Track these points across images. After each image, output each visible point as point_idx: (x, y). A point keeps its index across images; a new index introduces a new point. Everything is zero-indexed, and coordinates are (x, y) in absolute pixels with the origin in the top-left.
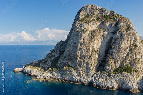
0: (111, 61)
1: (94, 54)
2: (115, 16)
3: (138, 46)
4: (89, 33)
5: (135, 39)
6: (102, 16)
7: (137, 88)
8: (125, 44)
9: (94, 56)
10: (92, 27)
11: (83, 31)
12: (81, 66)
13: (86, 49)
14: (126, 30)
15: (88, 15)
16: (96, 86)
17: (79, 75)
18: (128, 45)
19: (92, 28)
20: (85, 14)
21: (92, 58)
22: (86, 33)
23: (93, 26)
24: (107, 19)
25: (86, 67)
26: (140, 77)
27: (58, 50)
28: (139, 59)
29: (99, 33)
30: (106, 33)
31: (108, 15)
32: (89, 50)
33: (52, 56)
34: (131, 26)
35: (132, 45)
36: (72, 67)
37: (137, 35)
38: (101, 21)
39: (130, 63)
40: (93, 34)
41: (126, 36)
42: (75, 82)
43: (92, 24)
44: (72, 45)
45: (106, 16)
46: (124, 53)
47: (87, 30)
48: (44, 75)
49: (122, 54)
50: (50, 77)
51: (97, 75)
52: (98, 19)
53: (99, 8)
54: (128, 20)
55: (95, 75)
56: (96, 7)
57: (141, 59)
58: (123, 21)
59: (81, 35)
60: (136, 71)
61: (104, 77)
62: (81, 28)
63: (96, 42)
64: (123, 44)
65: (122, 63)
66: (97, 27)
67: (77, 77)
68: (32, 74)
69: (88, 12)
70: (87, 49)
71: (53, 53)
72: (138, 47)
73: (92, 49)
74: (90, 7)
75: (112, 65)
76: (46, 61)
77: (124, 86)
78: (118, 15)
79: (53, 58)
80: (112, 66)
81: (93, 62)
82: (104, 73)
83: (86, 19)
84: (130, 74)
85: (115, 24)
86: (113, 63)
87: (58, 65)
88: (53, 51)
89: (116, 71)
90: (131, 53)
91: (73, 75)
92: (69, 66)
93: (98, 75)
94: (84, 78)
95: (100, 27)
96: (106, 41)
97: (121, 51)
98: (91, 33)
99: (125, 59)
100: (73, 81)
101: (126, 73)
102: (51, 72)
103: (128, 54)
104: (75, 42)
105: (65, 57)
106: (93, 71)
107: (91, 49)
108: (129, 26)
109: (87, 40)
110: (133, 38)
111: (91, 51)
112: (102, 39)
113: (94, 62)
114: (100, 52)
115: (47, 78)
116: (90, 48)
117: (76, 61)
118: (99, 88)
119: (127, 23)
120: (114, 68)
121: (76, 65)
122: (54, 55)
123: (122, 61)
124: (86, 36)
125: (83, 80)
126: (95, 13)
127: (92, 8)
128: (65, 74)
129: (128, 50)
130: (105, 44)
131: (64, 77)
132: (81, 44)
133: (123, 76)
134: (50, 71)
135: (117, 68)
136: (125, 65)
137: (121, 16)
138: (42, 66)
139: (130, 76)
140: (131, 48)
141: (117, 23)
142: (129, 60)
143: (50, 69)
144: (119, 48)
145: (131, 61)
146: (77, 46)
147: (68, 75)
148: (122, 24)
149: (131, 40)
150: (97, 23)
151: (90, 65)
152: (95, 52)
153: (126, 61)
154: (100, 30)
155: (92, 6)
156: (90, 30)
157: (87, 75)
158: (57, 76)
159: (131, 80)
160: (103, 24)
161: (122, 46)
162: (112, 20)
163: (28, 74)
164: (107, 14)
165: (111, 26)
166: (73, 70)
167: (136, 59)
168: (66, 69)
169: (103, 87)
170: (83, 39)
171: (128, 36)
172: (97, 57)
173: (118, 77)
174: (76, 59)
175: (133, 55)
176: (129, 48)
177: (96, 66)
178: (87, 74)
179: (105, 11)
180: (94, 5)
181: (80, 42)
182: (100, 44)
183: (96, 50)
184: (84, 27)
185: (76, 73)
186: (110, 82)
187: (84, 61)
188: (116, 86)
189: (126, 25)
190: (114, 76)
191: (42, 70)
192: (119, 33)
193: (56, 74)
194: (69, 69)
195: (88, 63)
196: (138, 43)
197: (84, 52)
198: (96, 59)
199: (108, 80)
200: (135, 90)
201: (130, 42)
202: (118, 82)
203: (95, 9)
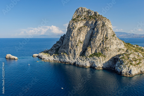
0: (89, 49)
1: (80, 44)
2: (97, 16)
5: (107, 33)
6: (88, 16)
7: (101, 67)
8: (99, 37)
9: (80, 45)
11: (74, 28)
12: (71, 53)
13: (74, 41)
14: (101, 27)
15: (78, 16)
16: (77, 65)
18: (102, 38)
19: (80, 25)
21: (78, 47)
22: (75, 29)
23: (80, 24)
24: (90, 19)
25: (74, 53)
26: (106, 60)
27: (61, 42)
28: (108, 48)
29: (84, 29)
30: (89, 29)
31: (92, 15)
32: (77, 41)
33: (56, 46)
34: (106, 24)
35: (104, 38)
36: (66, 53)
37: (108, 30)
38: (86, 20)
39: (101, 51)
40: (80, 29)
41: (100, 31)
42: (66, 62)
43: (80, 23)
44: (67, 38)
45: (91, 16)
47: (76, 27)
48: (49, 58)
49: (97, 44)
50: (53, 59)
51: (80, 58)
52: (85, 19)
53: (87, 10)
54: (104, 19)
55: (79, 58)
56: (85, 10)
57: (109, 48)
58: (101, 20)
59: (72, 31)
60: (104, 56)
61: (83, 59)
62: (72, 26)
63: (82, 35)
64: (98, 37)
66: (83, 25)
67: (67, 60)
68: (43, 58)
69: (79, 13)
70: (75, 41)
71: (58, 44)
72: (108, 40)
73: (79, 41)
74: (80, 9)
75: (89, 52)
76: (52, 49)
77: (93, 66)
78: (99, 15)
81: (79, 49)
82: (83, 57)
83: (77, 19)
84: (98, 57)
85: (95, 22)
86: (90, 50)
87: (59, 52)
88: (58, 42)
89: (91, 56)
90: (103, 43)
91: (66, 58)
92: (65, 52)
94: (72, 60)
95: (85, 25)
96: (89, 35)
97: (96, 42)
98: (79, 29)
99: (98, 48)
101: (96, 57)
103: (100, 44)
105: (63, 47)
106: (78, 56)
107: (78, 40)
108: (104, 23)
109: (76, 34)
110: (106, 33)
111: (78, 42)
112: (86, 34)
113: (79, 50)
114: (85, 43)
115: (50, 60)
118: (78, 66)
120: (91, 54)
121: (68, 52)
123: (96, 49)
124: (75, 31)
125: (70, 61)
126: (84, 14)
127: (82, 11)
128: (61, 58)
129: (101, 41)
130: (89, 37)
131: (61, 60)
133: (94, 59)
134: (54, 56)
135: (93, 54)
136: (97, 51)
137: (101, 16)
138: (50, 52)
139: (98, 59)
140: (103, 40)
142: (101, 49)
143: (54, 54)
144: (95, 40)
145: (102, 49)
146: (69, 39)
147: (63, 58)
148: (99, 22)
149: (104, 34)
150: (83, 22)
151: (76, 51)
152: (81, 43)
153: (99, 49)
154: (85, 27)
155: (82, 9)
156: (79, 27)
157: (74, 58)
159: (98, 62)
160: (87, 23)
161: (97, 38)
162: (94, 19)
163: (40, 58)
164: (91, 15)
165: (92, 24)
166: (66, 55)
167: (106, 47)
168: (62, 55)
169: (80, 66)
170: (73, 34)
171: (102, 31)
172: (82, 46)
173: (91, 59)
174: (69, 48)
175: (104, 45)
176: (101, 40)
177: (81, 52)
179: (90, 12)
181: (71, 36)
182: (84, 37)
183: (81, 41)
184: (74, 25)
185: (68, 57)
186: (85, 63)
187: (73, 49)
188: (88, 65)
189: (102, 23)
190: (89, 59)
191: (49, 55)
192: (96, 29)
193: (56, 58)
194: (64, 54)
195: (75, 51)
196: (109, 36)
197: (73, 43)
198: (81, 48)
199: (84, 62)
200: (99, 67)
201: (103, 36)
202: (91, 63)
203: (84, 11)
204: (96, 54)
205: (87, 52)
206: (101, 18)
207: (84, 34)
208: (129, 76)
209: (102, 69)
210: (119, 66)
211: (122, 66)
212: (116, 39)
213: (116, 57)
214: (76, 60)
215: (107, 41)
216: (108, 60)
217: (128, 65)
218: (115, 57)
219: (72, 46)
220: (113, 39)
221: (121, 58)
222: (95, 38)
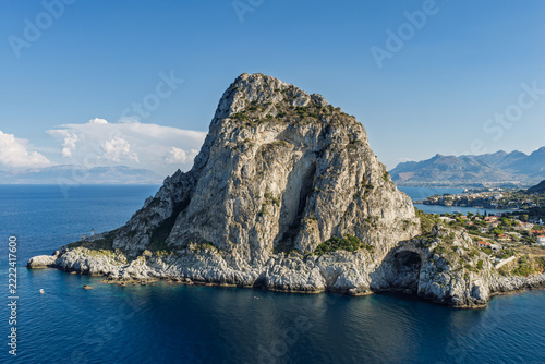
0: (312, 225)
1: (270, 208)
2: (324, 111)
3: (376, 188)
4: (258, 152)
5: (368, 170)
6: (292, 107)
7: (367, 285)
8: (345, 181)
9: (271, 212)
10: (265, 136)
11: (242, 146)
12: (235, 241)
13: (249, 197)
14: (348, 147)
15: (253, 103)
16: (275, 287)
17: (232, 263)
18: (352, 185)
19: (264, 138)
20: (246, 101)
21: (266, 218)
22: (249, 153)
23: (266, 134)
24: (302, 117)
25: (250, 242)
26: (376, 261)
27: (169, 200)
28: (377, 218)
29: (283, 153)
30: (300, 153)
31: (305, 105)
32: (258, 198)
33: (152, 218)
34: (360, 137)
35: (360, 185)
36: (211, 244)
37: (372, 160)
38: (288, 121)
39: (355, 228)
40: (267, 153)
41: (346, 161)
42: (219, 281)
43: (266, 129)
44: (211, 184)
45: (301, 109)
46: (341, 205)
47: (251, 146)
48: (130, 269)
49: (338, 206)
50: (149, 274)
51: (277, 261)
52: (280, 115)
53: (283, 86)
54: (352, 122)
55: (273, 261)
56: (276, 84)
57: (380, 220)
58: (342, 123)
59: (237, 158)
60: (367, 248)
61: (294, 264)
62: (235, 138)
63: (275, 175)
64: (339, 181)
65: (336, 230)
66: (277, 138)
67: (225, 270)
68: (94, 270)
69: (255, 94)
70: (252, 196)
71: (155, 209)
72: (374, 191)
73: (266, 196)
74: (259, 81)
75: (314, 235)
76: (135, 232)
77: (339, 283)
78: (330, 107)
79: (155, 222)
80: (312, 237)
81: (268, 228)
82: (295, 255)
83: (248, 114)
84: (354, 253)
85: (322, 131)
86: (316, 229)
87: (172, 240)
88: (154, 202)
89: (322, 249)
90: (359, 204)
91: (216, 265)
92: (204, 241)
93: (279, 260)
94: (244, 270)
95: (285, 138)
96: (300, 174)
97: (334, 200)
98: (263, 153)
99: (344, 218)
100: (215, 281)
101: (344, 252)
102: (150, 261)
103: (350, 207)
104: (220, 175)
105: (191, 218)
106: (266, 253)
107: (262, 194)
108: (355, 137)
109: (251, 170)
110: (364, 167)
111: (262, 200)
112: (291, 169)
113: (270, 229)
114: (286, 202)
115: (139, 276)
116: (258, 193)
117: (224, 227)
118: (280, 290)
119: (351, 130)
120: (319, 242)
121: (223, 239)
122: (158, 214)
123: (336, 224)
124: (248, 160)
125: (240, 275)
126: (274, 100)
127: (264, 86)
128: (194, 263)
129: (350, 196)
130: (298, 181)
131: (190, 273)
132: (237, 182)
133: (338, 260)
134: (147, 258)
135: (326, 243)
136: (343, 233)
137: (338, 109)
138: (121, 245)
139: (353, 257)
140: (359, 193)
141: (327, 130)
142: (353, 222)
143: (147, 253)
144: (331, 192)
145: (358, 224)
146: (226, 187)
147: (202, 265)
148: (338, 131)
149: (358, 172)
150: (278, 126)
151: (260, 235)
152: (274, 202)
153: (346, 225)
155: (265, 79)
156: (260, 144)
157: (251, 263)
158: (169, 270)
159: (354, 267)
160: (292, 129)
161: (338, 186)
162: (315, 120)
163: (79, 271)
164: (302, 103)
165: (311, 135)
166: (214, 252)
167: (369, 218)
168: (195, 251)
169: (289, 289)
170: (242, 170)
171: (352, 162)
172: (277, 214)
173: (327, 262)
174: (223, 222)
175: (362, 209)
176: (352, 193)
177: (275, 239)
178: (252, 260)
179: (298, 95)
180: (271, 76)
181: (234, 177)
182: (285, 180)
183: (275, 196)
184: (243, 137)
185: (224, 258)
186: (307, 276)
187: (244, 226)
188: (320, 284)
189: (349, 135)
190: (317, 260)
191: (123, 257)
192: (331, 154)
193: (165, 266)
194: (202, 249)
195: (253, 232)
196: (375, 179)
197: (244, 203)
198: (276, 222)
199: (302, 271)
200: (362, 288)
201: (357, 178)
202: (326, 274)
203: (272, 87)
204: (335, 243)
205: (307, 236)
206: (343, 119)
207: (282, 170)
208: (475, 307)
209: (371, 292)
210: (432, 278)
211: (447, 277)
212: (394, 190)
213: (401, 249)
214: (261, 269)
215: (371, 197)
216: (381, 260)
217: (464, 271)
218: (397, 248)
219: (242, 216)
220: (387, 189)
221: (434, 251)
222: (331, 185)
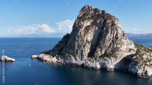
0: (98, 49)
1: (87, 44)
2: (105, 15)
3: (119, 38)
4: (85, 28)
6: (96, 14)
7: (113, 68)
8: (109, 36)
10: (87, 23)
11: (80, 26)
12: (77, 53)
13: (81, 41)
14: (111, 26)
15: (85, 14)
17: (76, 59)
20: (83, 13)
21: (86, 47)
22: (82, 28)
24: (98, 17)
25: (81, 54)
26: (117, 61)
27: (64, 42)
28: (119, 48)
29: (92, 28)
30: (97, 28)
31: (100, 13)
32: (84, 41)
33: (59, 46)
34: (115, 23)
35: (114, 38)
36: (71, 54)
37: (119, 30)
38: (94, 19)
39: (112, 51)
40: (87, 28)
41: (110, 30)
42: (73, 64)
43: (87, 21)
44: (72, 37)
45: (98, 15)
46: (108, 44)
47: (83, 26)
48: (52, 60)
49: (107, 44)
50: (57, 61)
51: (88, 59)
52: (92, 17)
53: (94, 8)
54: (113, 18)
55: (87, 59)
57: (120, 48)
58: (110, 19)
59: (79, 30)
60: (115, 57)
61: (92, 61)
62: (79, 24)
63: (89, 35)
64: (107, 36)
65: (106, 51)
66: (91, 24)
67: (74, 61)
68: (44, 59)
69: (85, 11)
71: (60, 44)
72: (119, 39)
73: (86, 41)
74: (87, 7)
76: (55, 50)
77: (104, 67)
78: (107, 14)
79: (60, 48)
80: (98, 53)
81: (86, 50)
82: (92, 58)
83: (83, 17)
84: (110, 58)
86: (100, 51)
87: (63, 52)
88: (60, 42)
89: (101, 57)
90: (113, 43)
91: (72, 60)
94: (79, 62)
95: (93, 24)
96: (97, 34)
97: (105, 42)
99: (108, 48)
100: (71, 64)
101: (106, 58)
103: (111, 44)
104: (74, 35)
105: (67, 47)
106: (85, 57)
107: (85, 40)
108: (114, 22)
109: (82, 33)
110: (116, 32)
111: (85, 42)
112: (94, 33)
113: (87, 50)
114: (93, 43)
115: (54, 62)
116: (84, 40)
117: (75, 49)
118: (87, 68)
119: (112, 21)
120: (100, 54)
121: (74, 53)
122: (61, 46)
123: (106, 49)
124: (82, 30)
125: (78, 63)
126: (91, 13)
127: (88, 9)
128: (67, 59)
130: (96, 36)
131: (66, 61)
132: (78, 37)
133: (104, 60)
134: (57, 57)
135: (102, 55)
136: (108, 52)
137: (110, 14)
138: (52, 53)
139: (109, 60)
140: (114, 40)
141: (105, 21)
142: (111, 49)
143: (57, 56)
144: (105, 40)
145: (113, 49)
146: (76, 38)
147: (69, 59)
148: (108, 21)
149: (114, 34)
150: (91, 20)
151: (84, 52)
152: (88, 43)
153: (109, 50)
154: (92, 26)
155: (88, 6)
156: (86, 26)
157: (81, 60)
158: (61, 60)
159: (109, 63)
160: (95, 21)
161: (107, 38)
162: (102, 18)
163: (41, 59)
164: (99, 13)
165: (100, 22)
166: (72, 56)
167: (116, 48)
168: (67, 56)
169: (90, 67)
170: (80, 33)
171: (112, 30)
172: (89, 46)
173: (101, 61)
175: (114, 45)
176: (111, 40)
177: (88, 53)
178: (82, 59)
179: (98, 11)
181: (78, 35)
182: (92, 36)
183: (89, 41)
184: (81, 24)
185: (74, 58)
186: (95, 64)
187: (80, 49)
188: (99, 67)
190: (99, 60)
191: (51, 56)
192: (105, 28)
193: (60, 59)
194: (69, 55)
195: (82, 51)
196: (119, 36)
197: (80, 43)
198: (89, 48)
199: (94, 63)
200: (111, 69)
201: (113, 35)
202: (101, 64)
203: (90, 9)
204: (106, 55)
205: (97, 53)
206: (110, 17)
207: (92, 33)
208: (145, 77)
209: (114, 70)
210: (133, 67)
211: (137, 67)
212: (126, 39)
213: (127, 58)
214: (83, 62)
215: (118, 41)
216: (119, 61)
217: (143, 66)
219: (79, 46)
220: (123, 39)
221: (134, 59)
222: (105, 38)
